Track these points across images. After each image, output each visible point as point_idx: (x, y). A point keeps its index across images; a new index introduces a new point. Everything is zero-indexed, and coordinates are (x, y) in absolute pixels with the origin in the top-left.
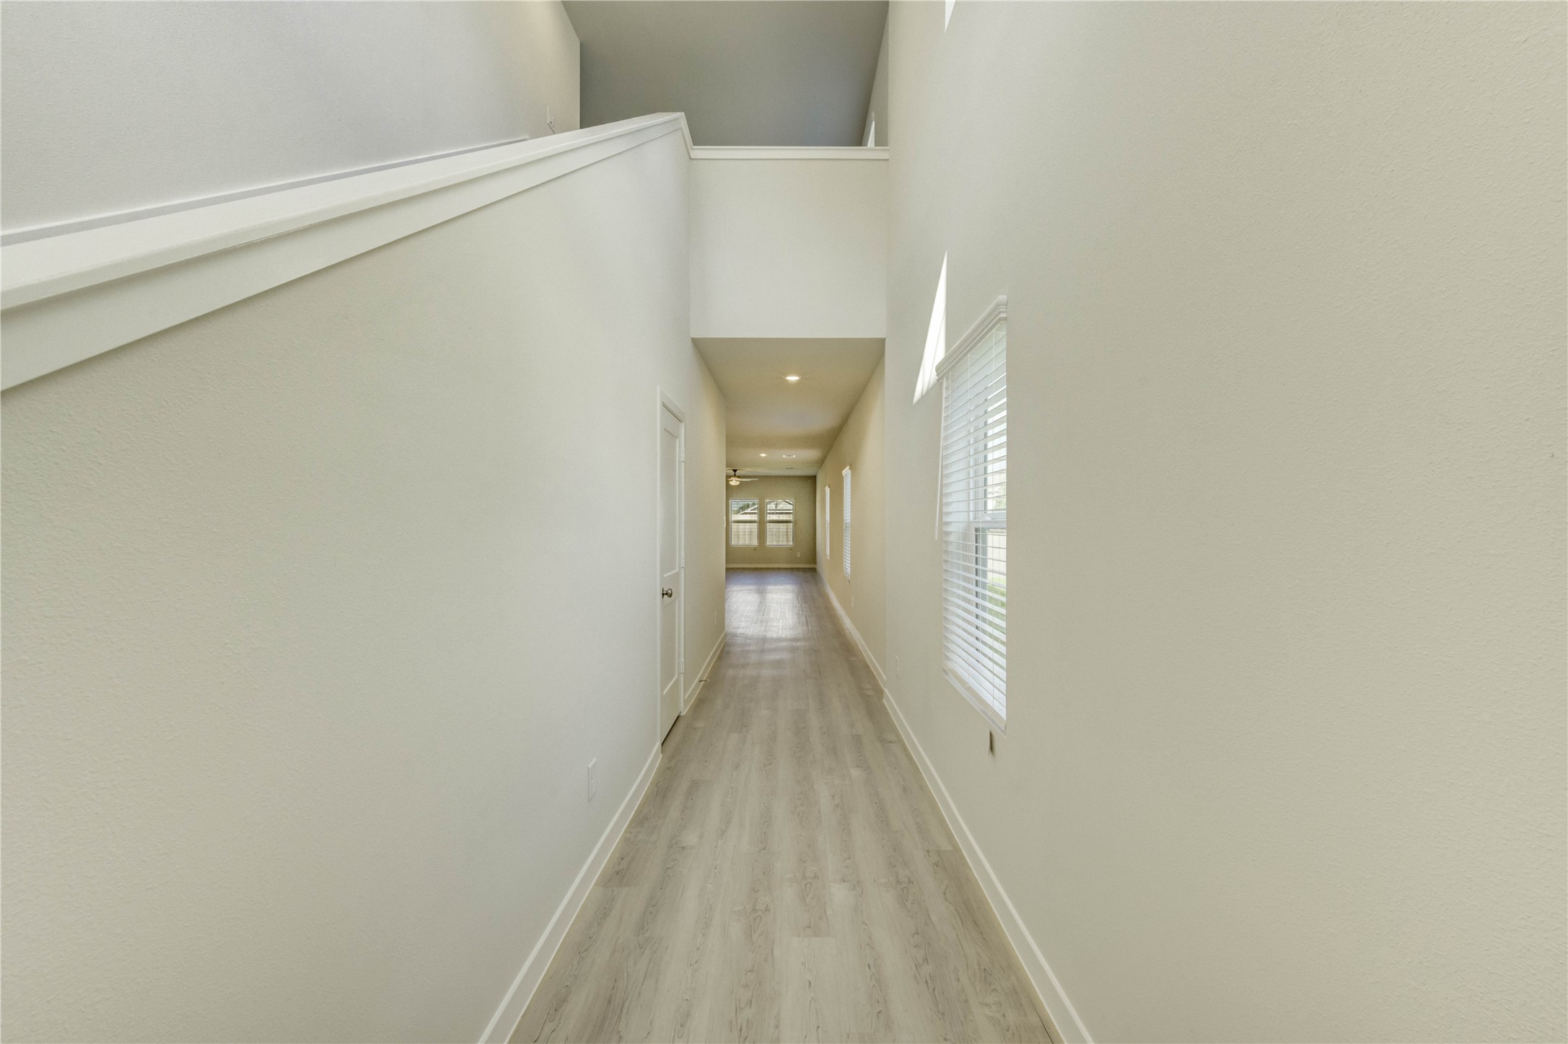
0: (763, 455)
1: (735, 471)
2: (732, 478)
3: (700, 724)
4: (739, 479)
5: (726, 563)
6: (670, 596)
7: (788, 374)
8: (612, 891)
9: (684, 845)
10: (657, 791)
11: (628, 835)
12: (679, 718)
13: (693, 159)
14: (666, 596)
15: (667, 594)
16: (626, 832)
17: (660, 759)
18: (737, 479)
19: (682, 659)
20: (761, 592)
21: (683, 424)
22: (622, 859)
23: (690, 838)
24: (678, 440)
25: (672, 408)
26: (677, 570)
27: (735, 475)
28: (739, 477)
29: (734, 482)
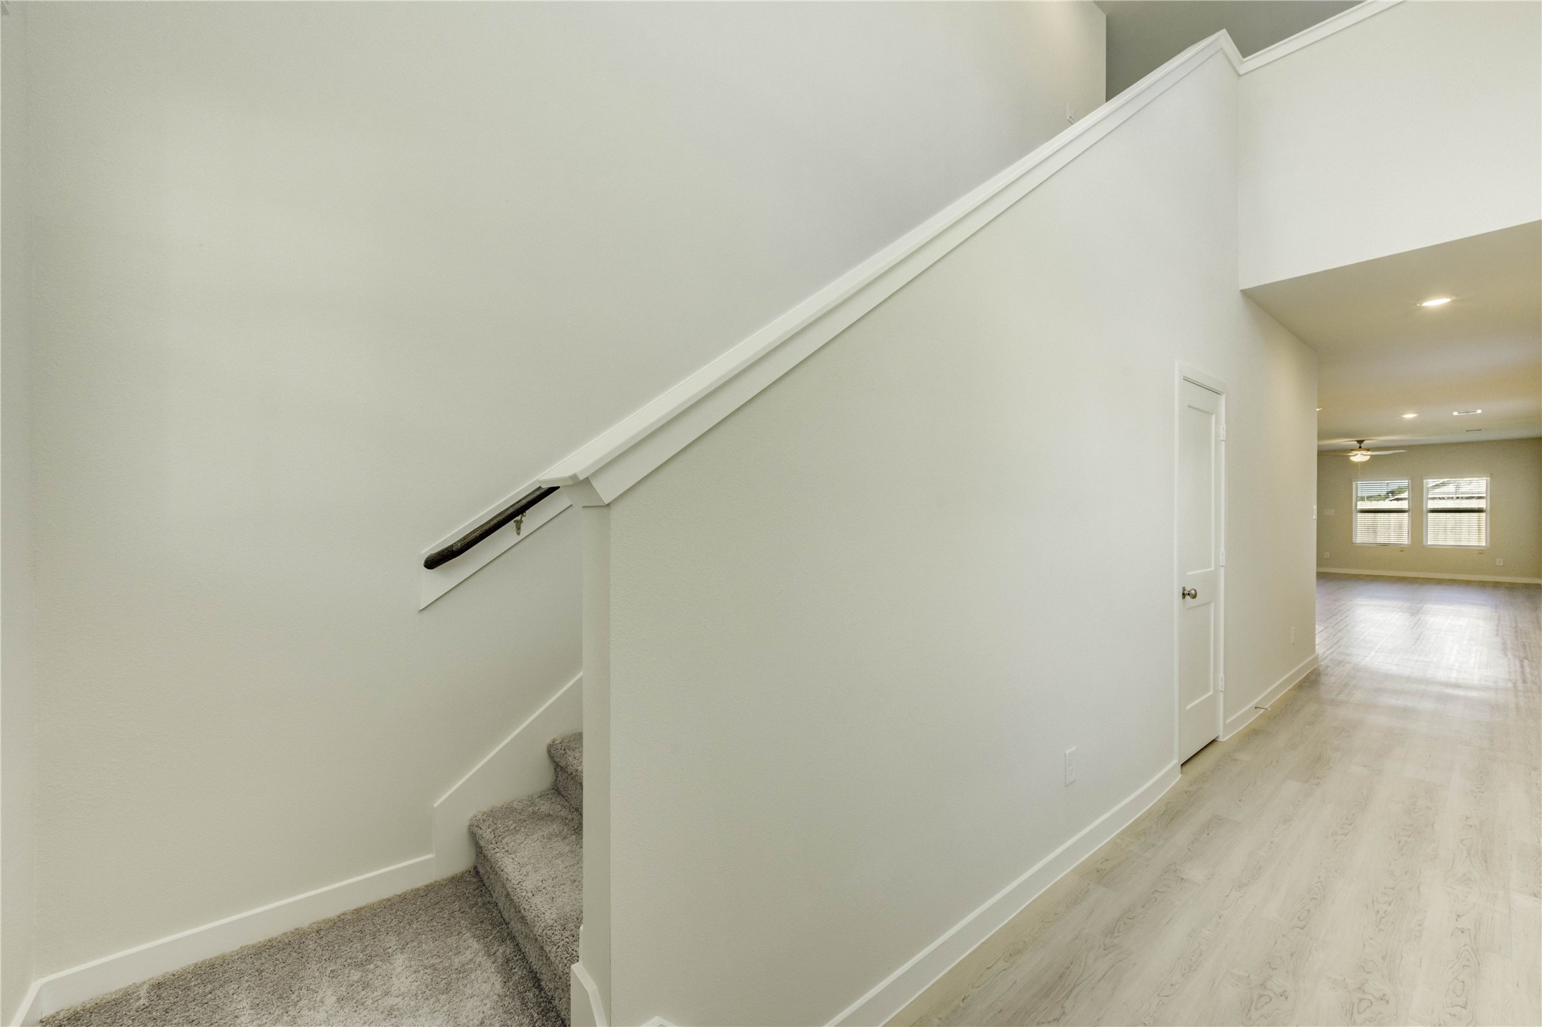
0: (1410, 416)
1: (1360, 442)
2: (1355, 453)
3: (1244, 757)
4: (1369, 453)
5: (1318, 566)
6: (1194, 597)
7: (1424, 298)
8: (1088, 884)
9: (1184, 876)
10: (1165, 811)
11: (1119, 841)
12: (1215, 744)
13: (1242, 75)
14: (1187, 597)
15: (1189, 594)
16: (1118, 836)
17: (1178, 779)
18: (1364, 452)
19: (1222, 675)
20: (1415, 613)
21: (1223, 398)
22: (1107, 860)
23: (1195, 873)
24: (1214, 417)
25: (1202, 381)
26: (1213, 569)
27: (1360, 447)
28: (1368, 450)
29: (1359, 457)
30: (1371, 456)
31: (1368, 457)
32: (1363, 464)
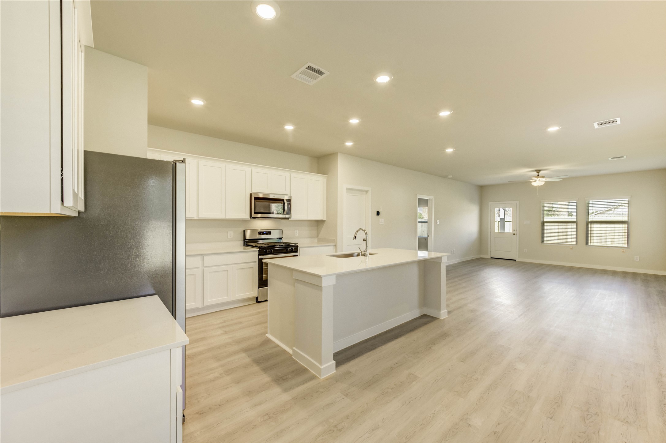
1: (538, 172)
2: (535, 179)
18: (541, 179)
27: (538, 175)
28: (543, 177)
29: (538, 183)
30: (546, 182)
31: (543, 183)
32: (539, 187)
